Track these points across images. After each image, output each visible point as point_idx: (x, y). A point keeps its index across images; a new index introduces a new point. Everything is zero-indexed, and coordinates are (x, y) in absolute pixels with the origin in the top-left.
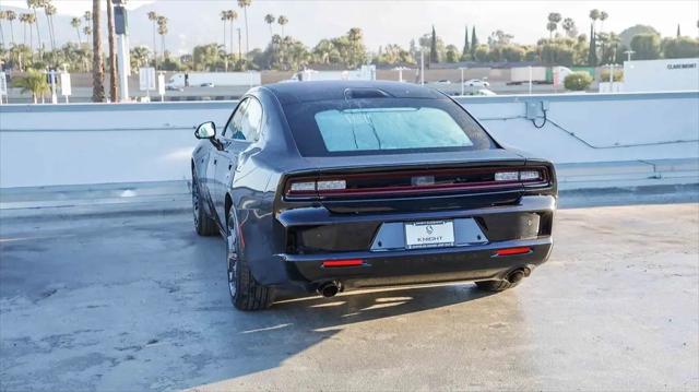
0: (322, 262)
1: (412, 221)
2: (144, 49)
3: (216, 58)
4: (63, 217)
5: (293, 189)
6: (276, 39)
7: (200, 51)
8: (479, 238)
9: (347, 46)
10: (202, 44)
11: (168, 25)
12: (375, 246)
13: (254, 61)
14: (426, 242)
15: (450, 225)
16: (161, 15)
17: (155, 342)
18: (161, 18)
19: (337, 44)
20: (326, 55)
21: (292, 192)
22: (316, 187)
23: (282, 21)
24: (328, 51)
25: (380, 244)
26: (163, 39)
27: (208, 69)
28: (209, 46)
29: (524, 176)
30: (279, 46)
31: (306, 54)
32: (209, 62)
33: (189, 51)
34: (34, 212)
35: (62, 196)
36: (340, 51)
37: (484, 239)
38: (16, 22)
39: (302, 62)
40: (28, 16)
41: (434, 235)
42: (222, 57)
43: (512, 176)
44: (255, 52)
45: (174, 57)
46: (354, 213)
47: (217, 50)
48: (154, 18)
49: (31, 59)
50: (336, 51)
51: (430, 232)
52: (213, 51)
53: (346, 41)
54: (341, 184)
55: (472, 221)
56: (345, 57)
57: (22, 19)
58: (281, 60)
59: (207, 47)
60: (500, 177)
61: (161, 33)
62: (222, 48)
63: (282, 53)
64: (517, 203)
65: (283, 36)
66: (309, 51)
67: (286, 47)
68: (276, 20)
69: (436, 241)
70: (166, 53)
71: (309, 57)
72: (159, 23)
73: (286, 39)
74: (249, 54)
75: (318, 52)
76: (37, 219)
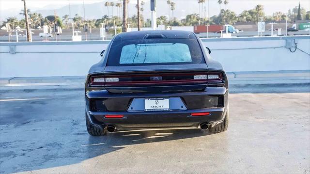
0: (104, 116)
1: (148, 98)
2: (165, 17)
3: (195, 20)
4: (65, 90)
5: (94, 81)
6: (222, 11)
7: (189, 17)
8: (182, 107)
9: (256, 13)
10: (190, 14)
11: (175, 6)
12: (129, 110)
13: (213, 21)
14: (154, 108)
15: (167, 100)
16: (173, 2)
17: (41, 148)
18: (172, 3)
19: (251, 13)
20: (245, 17)
21: (94, 83)
22: (105, 80)
23: (225, 3)
24: (245, 16)
25: (132, 108)
26: (173, 13)
27: (191, 25)
28: (192, 15)
29: (210, 77)
30: (223, 14)
31: (236, 18)
32: (192, 22)
33: (185, 17)
34: (55, 87)
35: (68, 80)
36: (252, 15)
37: (185, 108)
38: (114, 6)
39: (234, 21)
40: (119, 4)
41: (159, 105)
42: (198, 20)
43: (203, 77)
44: (214, 17)
45: (178, 20)
46: (121, 93)
47: (196, 16)
48: (170, 3)
49: (119, 22)
50: (250, 16)
51: (156, 103)
52: (194, 17)
53: (255, 11)
54: (116, 80)
55: (179, 98)
56: (254, 18)
57: (117, 6)
58: (224, 20)
59: (191, 15)
60: (196, 77)
61: (172, 10)
62: (198, 16)
63: (225, 17)
64: (203, 90)
65: (225, 10)
66: (237, 16)
67: (227, 14)
68: (223, 3)
69: (160, 108)
70: (175, 18)
71: (237, 19)
72: (172, 5)
73: (227, 11)
74: (211, 18)
75: (242, 16)
76: (55, 90)
